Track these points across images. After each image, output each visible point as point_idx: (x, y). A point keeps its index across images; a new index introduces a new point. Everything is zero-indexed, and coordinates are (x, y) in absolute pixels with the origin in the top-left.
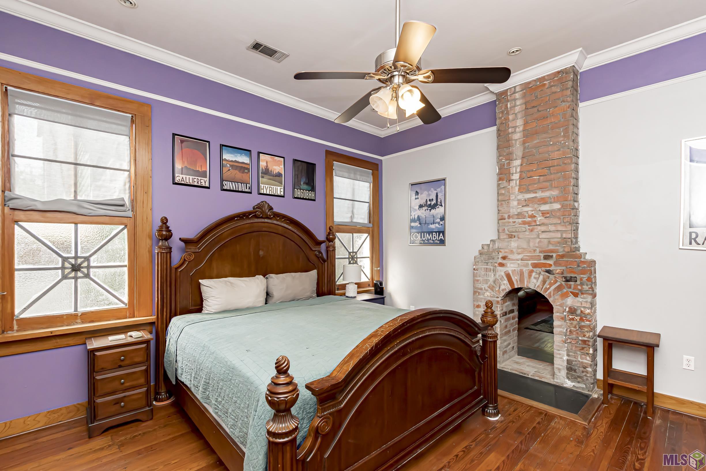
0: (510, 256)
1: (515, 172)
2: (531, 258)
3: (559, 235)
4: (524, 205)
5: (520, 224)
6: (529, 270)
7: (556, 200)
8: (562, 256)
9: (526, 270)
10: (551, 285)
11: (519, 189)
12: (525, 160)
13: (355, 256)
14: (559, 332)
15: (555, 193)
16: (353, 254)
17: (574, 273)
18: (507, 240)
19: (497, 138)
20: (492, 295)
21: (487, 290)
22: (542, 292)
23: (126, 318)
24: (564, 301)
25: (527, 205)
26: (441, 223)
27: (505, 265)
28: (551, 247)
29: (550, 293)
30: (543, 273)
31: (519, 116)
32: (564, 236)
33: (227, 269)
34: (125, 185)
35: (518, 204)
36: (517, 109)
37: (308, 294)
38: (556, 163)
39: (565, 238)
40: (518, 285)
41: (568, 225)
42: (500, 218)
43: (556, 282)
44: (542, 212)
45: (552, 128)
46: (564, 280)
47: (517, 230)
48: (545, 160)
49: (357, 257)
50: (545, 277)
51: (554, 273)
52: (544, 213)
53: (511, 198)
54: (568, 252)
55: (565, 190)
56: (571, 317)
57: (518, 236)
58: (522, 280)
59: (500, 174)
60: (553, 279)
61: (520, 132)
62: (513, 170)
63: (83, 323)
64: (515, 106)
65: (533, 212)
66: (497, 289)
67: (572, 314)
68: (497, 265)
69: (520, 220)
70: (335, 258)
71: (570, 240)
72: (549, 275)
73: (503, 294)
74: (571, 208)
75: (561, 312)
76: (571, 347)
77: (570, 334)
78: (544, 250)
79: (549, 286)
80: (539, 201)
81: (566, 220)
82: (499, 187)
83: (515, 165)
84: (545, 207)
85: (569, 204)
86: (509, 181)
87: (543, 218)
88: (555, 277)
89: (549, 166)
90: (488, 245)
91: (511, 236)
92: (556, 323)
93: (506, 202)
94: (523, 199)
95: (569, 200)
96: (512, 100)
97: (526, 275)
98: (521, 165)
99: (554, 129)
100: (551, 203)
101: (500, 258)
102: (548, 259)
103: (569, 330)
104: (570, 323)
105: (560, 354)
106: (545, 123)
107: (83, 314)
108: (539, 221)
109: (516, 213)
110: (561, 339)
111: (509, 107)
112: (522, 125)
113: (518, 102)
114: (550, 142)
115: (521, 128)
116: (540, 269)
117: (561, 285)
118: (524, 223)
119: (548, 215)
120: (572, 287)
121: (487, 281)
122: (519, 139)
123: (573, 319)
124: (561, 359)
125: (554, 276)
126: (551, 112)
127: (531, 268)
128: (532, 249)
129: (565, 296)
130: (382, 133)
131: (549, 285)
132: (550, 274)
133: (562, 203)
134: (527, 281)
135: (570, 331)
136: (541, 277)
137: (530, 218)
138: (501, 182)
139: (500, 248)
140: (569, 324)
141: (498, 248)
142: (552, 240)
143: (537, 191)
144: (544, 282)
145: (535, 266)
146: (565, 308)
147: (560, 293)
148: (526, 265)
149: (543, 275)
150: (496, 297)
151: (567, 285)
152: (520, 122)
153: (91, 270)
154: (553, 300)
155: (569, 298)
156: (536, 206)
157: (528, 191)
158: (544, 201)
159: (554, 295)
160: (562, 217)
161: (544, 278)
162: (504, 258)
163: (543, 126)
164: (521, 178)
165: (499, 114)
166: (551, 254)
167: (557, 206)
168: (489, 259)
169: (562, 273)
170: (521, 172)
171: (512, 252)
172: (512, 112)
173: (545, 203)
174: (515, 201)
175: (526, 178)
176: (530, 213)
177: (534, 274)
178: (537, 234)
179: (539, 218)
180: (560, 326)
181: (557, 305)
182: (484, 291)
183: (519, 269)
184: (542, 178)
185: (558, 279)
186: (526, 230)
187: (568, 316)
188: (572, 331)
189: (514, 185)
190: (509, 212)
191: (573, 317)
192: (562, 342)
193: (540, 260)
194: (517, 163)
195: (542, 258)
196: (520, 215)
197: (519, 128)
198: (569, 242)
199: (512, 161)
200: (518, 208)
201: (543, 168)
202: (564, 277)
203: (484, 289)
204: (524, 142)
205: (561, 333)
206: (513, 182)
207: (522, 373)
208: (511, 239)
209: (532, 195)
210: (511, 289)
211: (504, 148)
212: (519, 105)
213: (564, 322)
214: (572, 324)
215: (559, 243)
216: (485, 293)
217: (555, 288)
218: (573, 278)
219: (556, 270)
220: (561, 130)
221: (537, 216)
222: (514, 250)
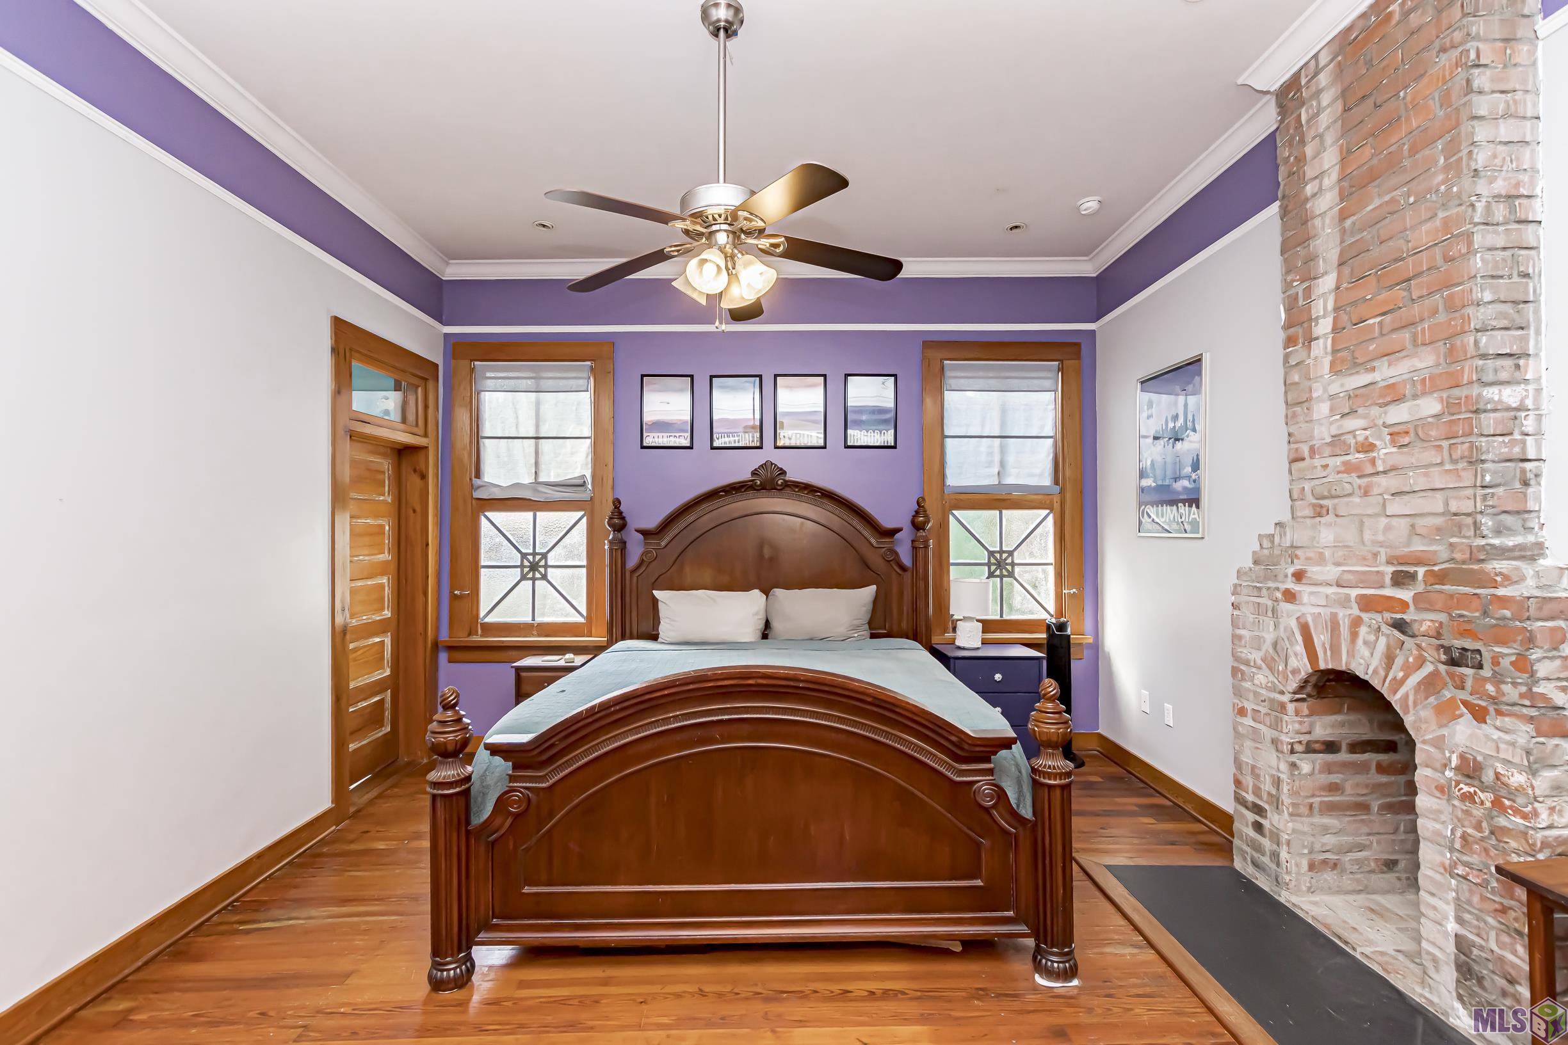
0: (1314, 571)
1: (1322, 313)
2: (1363, 580)
3: (1436, 503)
4: (1347, 411)
5: (1339, 472)
6: (1352, 616)
7: (1428, 386)
8: (1441, 577)
9: (1344, 616)
10: (1409, 670)
11: (1332, 364)
12: (1346, 270)
13: (1006, 559)
14: (1433, 832)
15: (1425, 361)
16: (1001, 556)
17: (1473, 635)
18: (1308, 521)
19: (1282, 219)
20: (1270, 685)
21: (1260, 668)
22: (1385, 692)
23: (583, 636)
24: (1445, 731)
25: (1352, 412)
26: (1194, 476)
27: (1298, 596)
28: (1418, 546)
29: (1407, 696)
30: (1385, 629)
31: (1329, 139)
32: (1454, 507)
33: (707, 575)
34: (587, 457)
35: (1331, 410)
36: (1324, 119)
37: (842, 630)
38: (1424, 260)
39: (1455, 514)
40: (1326, 661)
41: (1464, 469)
42: (1292, 456)
43: (1421, 662)
44: (1392, 430)
45: (1413, 151)
46: (1443, 657)
47: (1333, 492)
48: (1397, 260)
49: (1013, 562)
50: (1392, 642)
51: (1417, 633)
52: (1396, 434)
53: (1315, 395)
54: (1464, 562)
55: (1451, 351)
56: (1466, 789)
57: (1335, 509)
58: (1335, 649)
59: (1288, 326)
60: (1415, 652)
61: (1331, 189)
62: (1318, 308)
63: (539, 636)
64: (1317, 114)
65: (1368, 433)
66: (1280, 668)
67: (1468, 781)
68: (1279, 595)
69: (1338, 461)
70: (949, 564)
71: (1469, 520)
72: (1402, 637)
73: (1293, 685)
74: (1471, 408)
75: (1438, 765)
76: (1467, 894)
77: (1462, 847)
78: (1398, 552)
79: (1401, 674)
80: (1382, 396)
81: (1459, 452)
82: (1287, 364)
83: (1321, 291)
84: (1398, 414)
85: (1466, 397)
86: (1309, 342)
87: (1395, 450)
88: (1419, 646)
89: (1406, 277)
90: (1271, 537)
91: (1319, 512)
92: (1422, 801)
93: (1305, 405)
94: (1341, 395)
95: (1465, 382)
96: (1312, 97)
97: (1345, 631)
98: (1338, 288)
99: (1417, 152)
100: (1415, 397)
101: (1290, 575)
102: (1404, 584)
103: (1459, 834)
104: (1462, 810)
105: (1435, 908)
106: (1393, 140)
107: (540, 625)
108: (1384, 461)
109: (1329, 440)
110: (1438, 859)
111: (1303, 122)
112: (1336, 164)
113: (1326, 98)
114: (1409, 197)
115: (1334, 176)
116: (1379, 617)
117: (1435, 674)
118: (1349, 468)
119: (1406, 440)
120: (1469, 684)
121: (1258, 642)
122: (1331, 208)
123: (1469, 798)
124: (1439, 927)
125: (1418, 640)
126: (1409, 98)
127: (1355, 611)
128: (1370, 551)
129: (1446, 713)
130: (1087, 268)
131: (1402, 670)
132: (1403, 632)
133: (1445, 395)
134: (1348, 652)
135: (1464, 837)
136: (1382, 642)
137: (1359, 452)
138: (1290, 349)
139: (1297, 547)
140: (1460, 814)
141: (1292, 546)
142: (1420, 522)
143: (1376, 364)
144: (1389, 659)
145: (1368, 604)
146: (1448, 755)
147: (1432, 699)
148: (1345, 602)
149: (1388, 636)
150: (1277, 690)
151: (1451, 675)
152: (1330, 159)
153: (549, 570)
154: (1415, 722)
155: (1460, 720)
156: (1375, 411)
157: (1356, 366)
158: (1394, 395)
159: (1415, 704)
160: (1445, 444)
161: (1388, 647)
162: (1299, 576)
163: (1390, 150)
164: (1337, 329)
165: (1283, 149)
166: (1411, 569)
167: (1430, 406)
168: (1266, 579)
169: (1438, 636)
170: (1336, 309)
171: (1321, 560)
172: (1312, 133)
173: (1399, 400)
174: (1323, 401)
175: (1349, 326)
176: (1361, 435)
177: (1363, 630)
178: (1381, 502)
179: (1385, 451)
180: (1436, 814)
181: (1424, 742)
182: (1254, 670)
183: (1328, 611)
184: (1388, 318)
185: (1426, 655)
186: (1353, 491)
187: (1458, 783)
188: (1470, 839)
189: (1321, 349)
190: (1312, 438)
191: (1472, 790)
192: (1442, 870)
193: (1382, 587)
194: (1327, 283)
195: (1388, 580)
196: (1337, 443)
197: (1329, 175)
198: (1467, 526)
199: (1317, 281)
200: (1331, 423)
201: (1391, 287)
202: (1442, 646)
203: (1252, 664)
204: (1343, 216)
205: (1439, 839)
206: (1318, 344)
207: (1340, 938)
208: (1319, 519)
209: (1361, 379)
210: (1310, 671)
211: (1296, 247)
212: (1328, 106)
213: (1445, 802)
214: (1467, 812)
215: (1439, 530)
216: (1256, 677)
217: (1419, 683)
218: (1469, 654)
219: (1422, 622)
220: (1437, 147)
221: (1377, 443)
222: (1327, 553)
